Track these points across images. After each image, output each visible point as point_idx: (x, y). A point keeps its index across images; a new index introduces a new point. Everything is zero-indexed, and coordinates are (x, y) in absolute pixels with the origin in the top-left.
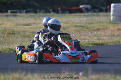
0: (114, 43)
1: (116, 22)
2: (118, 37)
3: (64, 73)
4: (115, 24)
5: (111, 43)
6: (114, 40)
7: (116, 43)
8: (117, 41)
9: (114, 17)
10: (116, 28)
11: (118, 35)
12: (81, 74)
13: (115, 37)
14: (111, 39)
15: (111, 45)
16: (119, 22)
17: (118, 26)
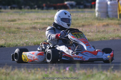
0: (99, 39)
1: (101, 19)
2: (103, 33)
3: (51, 68)
4: (100, 20)
5: (96, 39)
6: (99, 36)
7: (101, 39)
8: (102, 37)
9: (99, 13)
10: (101, 24)
11: (103, 31)
12: (67, 69)
13: (100, 33)
14: (97, 35)
15: (96, 41)
16: (104, 19)
17: (103, 22)
